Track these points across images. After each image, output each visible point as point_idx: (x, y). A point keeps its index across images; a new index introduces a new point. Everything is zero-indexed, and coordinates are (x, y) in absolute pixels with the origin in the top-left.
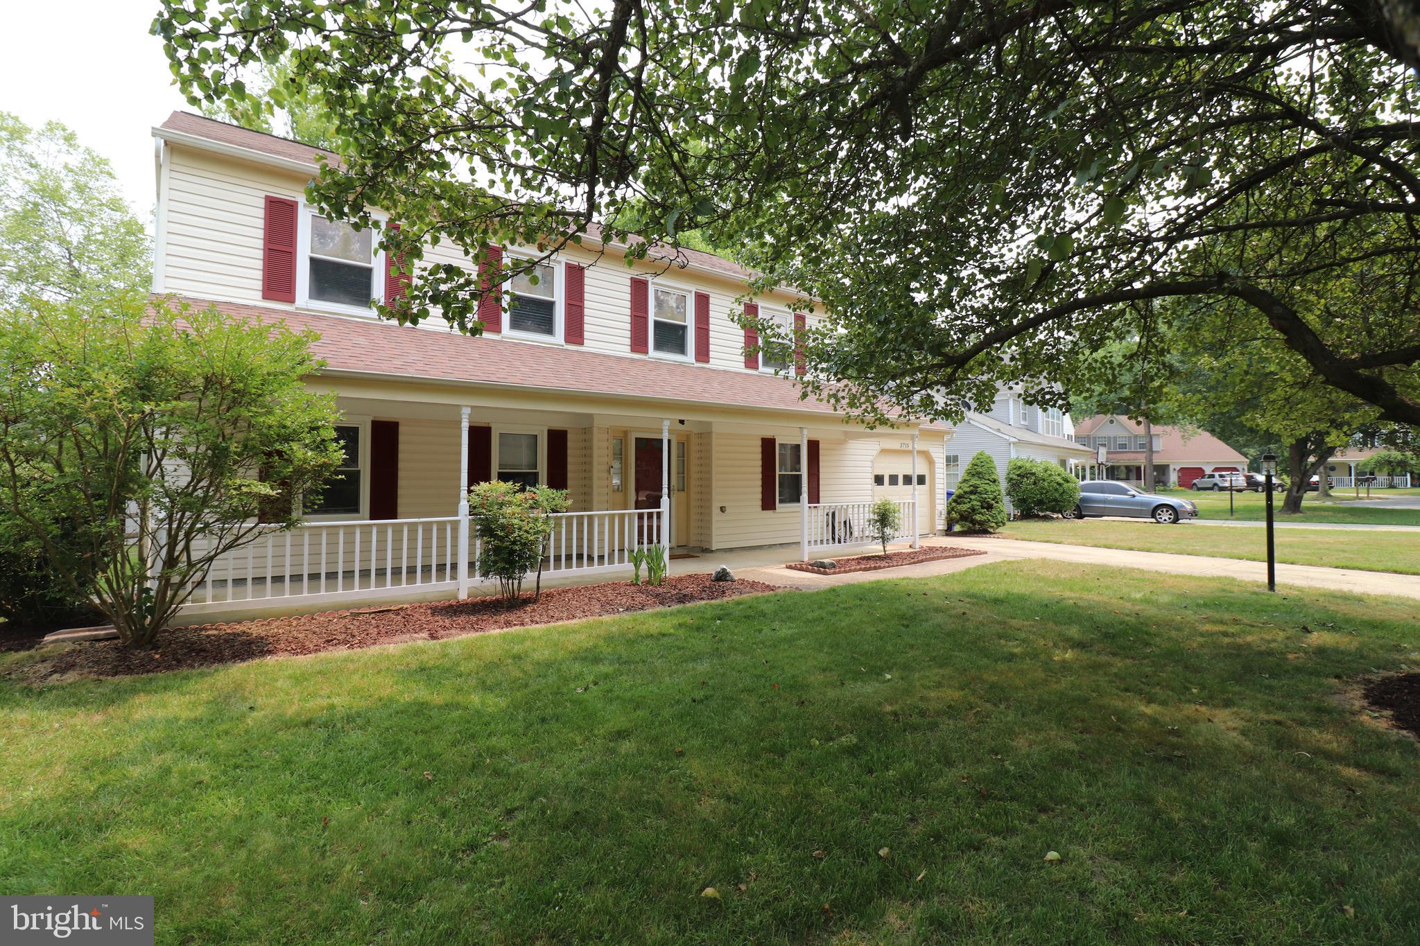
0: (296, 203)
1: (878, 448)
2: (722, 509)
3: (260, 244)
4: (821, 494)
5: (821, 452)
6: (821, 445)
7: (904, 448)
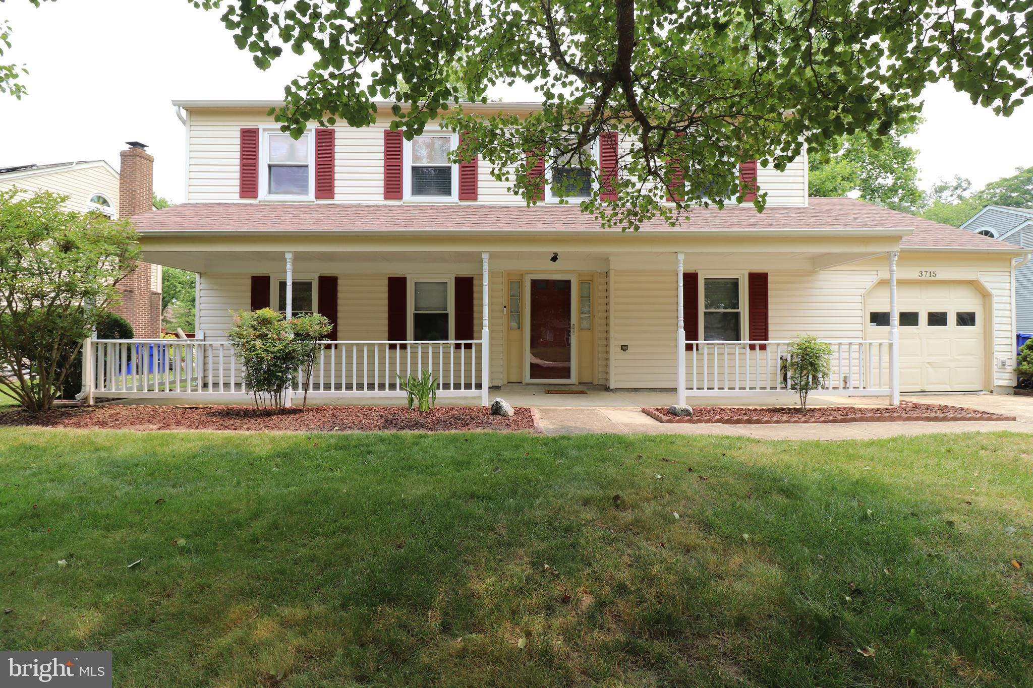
0: (258, 129)
1: (875, 279)
2: (624, 348)
3: (238, 162)
4: (770, 334)
5: (770, 286)
6: (770, 279)
7: (928, 278)
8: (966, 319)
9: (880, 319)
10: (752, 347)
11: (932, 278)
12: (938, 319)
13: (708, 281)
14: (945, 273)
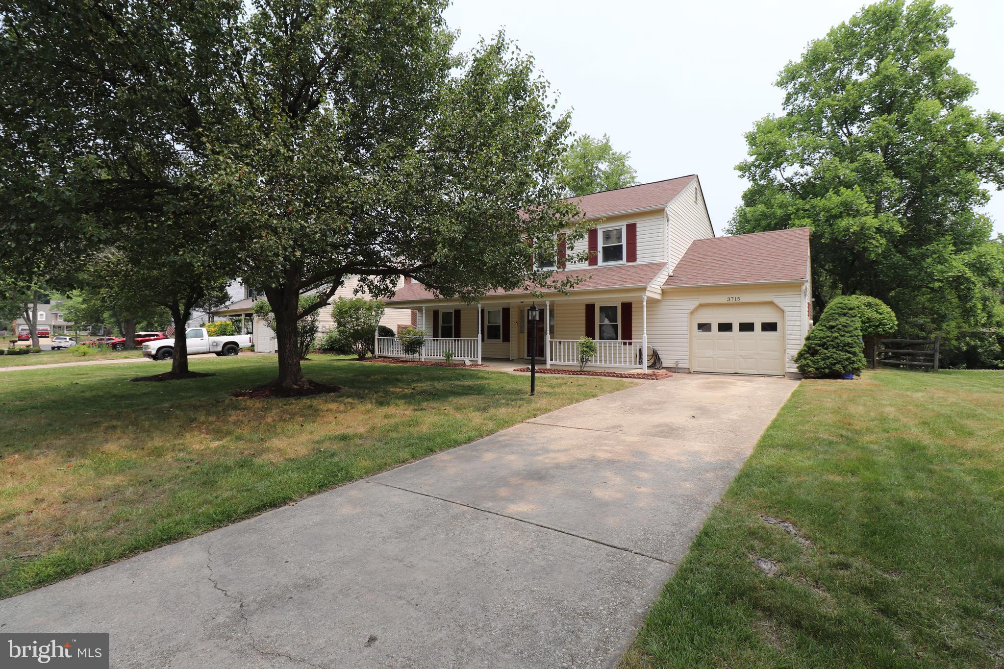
1: (695, 303)
4: (633, 336)
5: (633, 310)
6: (633, 306)
7: (734, 301)
8: (770, 327)
9: (704, 327)
10: (625, 344)
11: (737, 301)
12: (747, 327)
13: (601, 308)
14: (745, 298)
